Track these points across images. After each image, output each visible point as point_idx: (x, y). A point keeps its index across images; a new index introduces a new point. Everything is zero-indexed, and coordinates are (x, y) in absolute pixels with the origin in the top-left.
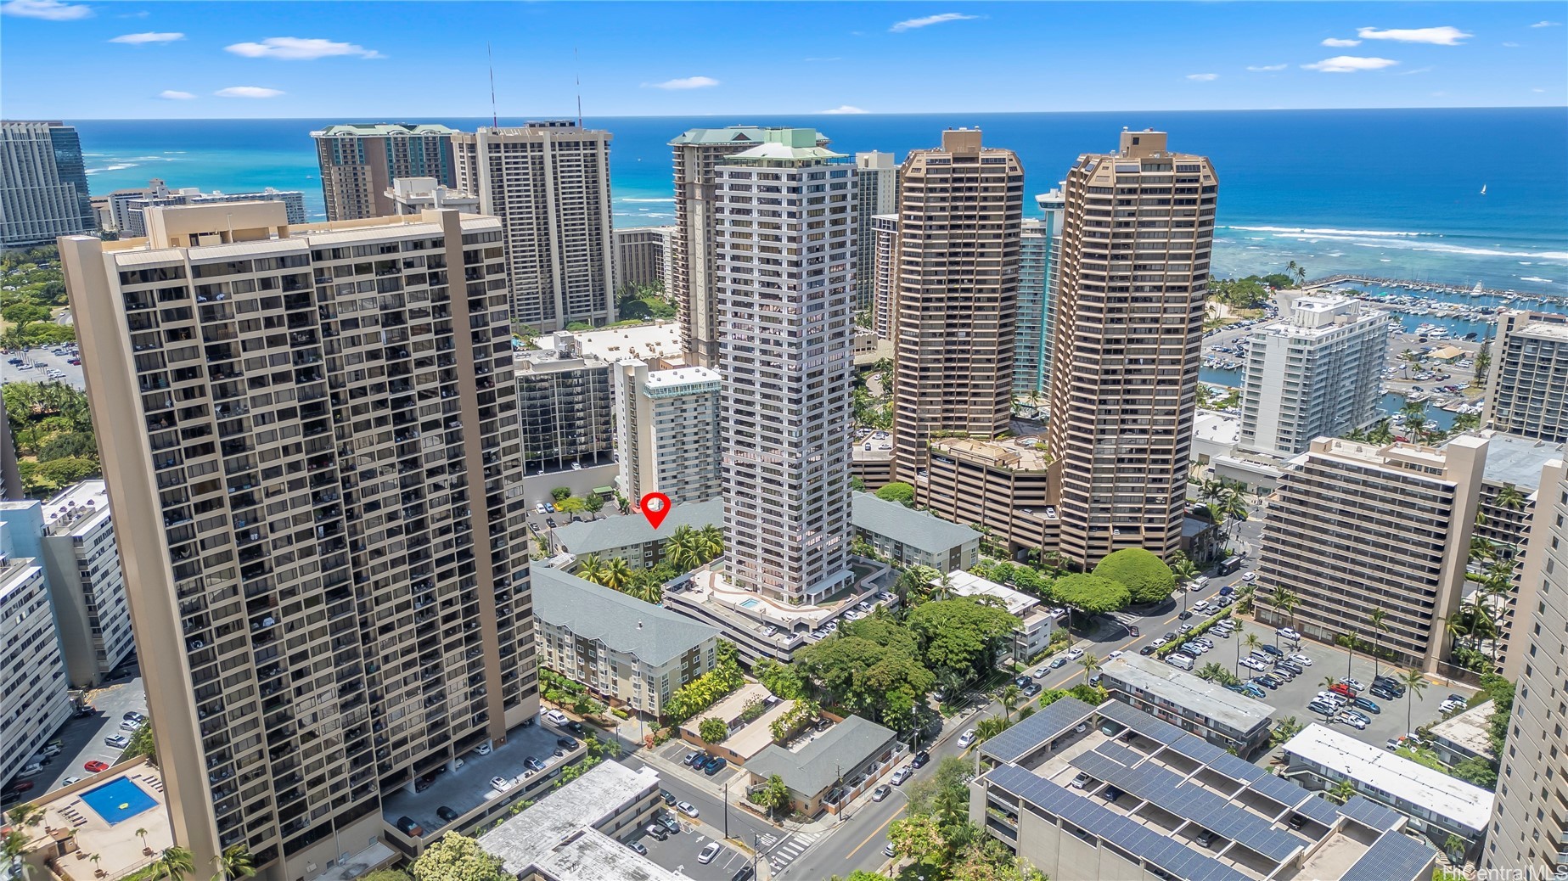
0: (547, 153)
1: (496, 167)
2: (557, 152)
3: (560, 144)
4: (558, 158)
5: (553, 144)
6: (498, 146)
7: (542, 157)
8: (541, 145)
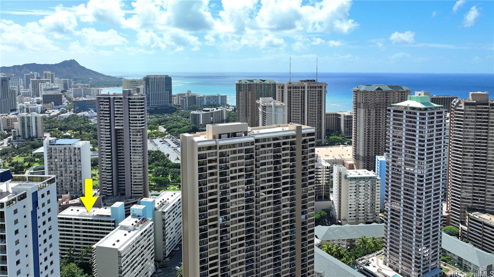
0: (306, 89)
1: (289, 93)
2: (309, 89)
3: (310, 87)
4: (309, 91)
5: (308, 87)
6: (291, 87)
7: (304, 91)
8: (304, 87)
